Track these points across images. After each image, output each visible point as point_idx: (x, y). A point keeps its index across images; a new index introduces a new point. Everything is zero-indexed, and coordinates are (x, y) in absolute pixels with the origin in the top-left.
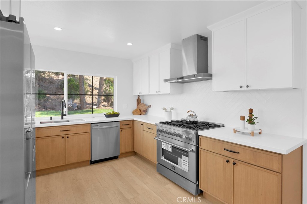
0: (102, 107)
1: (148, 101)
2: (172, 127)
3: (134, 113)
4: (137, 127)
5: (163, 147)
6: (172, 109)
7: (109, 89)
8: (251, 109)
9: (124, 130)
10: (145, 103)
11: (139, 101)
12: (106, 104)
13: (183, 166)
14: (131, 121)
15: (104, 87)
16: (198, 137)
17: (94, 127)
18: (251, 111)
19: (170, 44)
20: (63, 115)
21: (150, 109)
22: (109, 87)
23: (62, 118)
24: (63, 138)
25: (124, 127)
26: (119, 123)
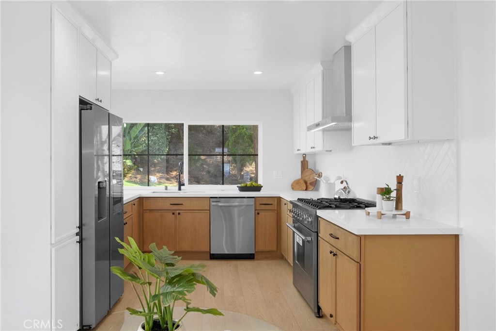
3: (294, 186)
4: (283, 209)
8: (400, 175)
9: (262, 213)
11: (304, 164)
14: (276, 199)
16: (317, 217)
18: (399, 179)
20: (181, 184)
23: (180, 189)
24: (173, 214)
25: (263, 207)
26: (252, 202)
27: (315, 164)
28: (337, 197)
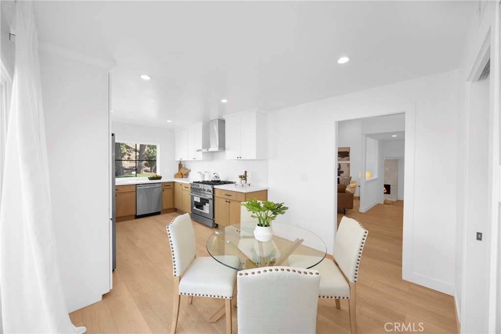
0: (144, 172)
1: (188, 167)
2: (205, 185)
3: (176, 176)
4: (177, 187)
5: (195, 200)
6: (206, 172)
7: (152, 152)
9: (165, 190)
10: (186, 168)
11: (180, 166)
12: (149, 169)
13: (206, 210)
14: (172, 183)
15: (146, 149)
16: (214, 189)
17: (139, 188)
18: (246, 172)
19: (202, 123)
21: (190, 173)
22: (153, 149)
25: (166, 187)
26: (161, 184)
27: (185, 165)
28: (213, 180)
